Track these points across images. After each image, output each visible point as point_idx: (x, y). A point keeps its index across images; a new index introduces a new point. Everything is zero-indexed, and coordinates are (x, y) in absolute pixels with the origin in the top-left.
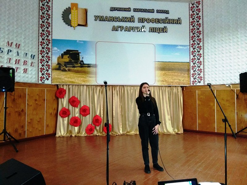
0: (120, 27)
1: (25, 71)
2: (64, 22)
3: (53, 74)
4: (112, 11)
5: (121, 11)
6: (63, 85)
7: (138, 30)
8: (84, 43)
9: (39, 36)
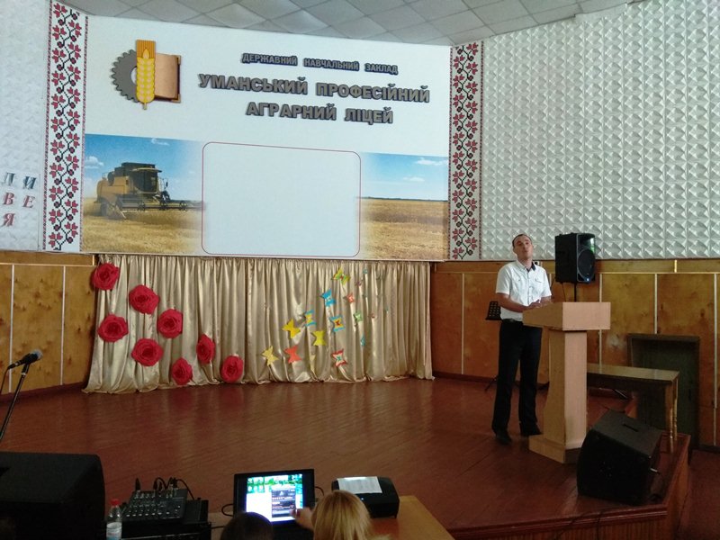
0: (269, 106)
1: (9, 220)
2: (117, 89)
3: (84, 227)
4: (245, 64)
5: (272, 63)
6: (112, 257)
7: (316, 116)
8: (172, 146)
9: (47, 128)
